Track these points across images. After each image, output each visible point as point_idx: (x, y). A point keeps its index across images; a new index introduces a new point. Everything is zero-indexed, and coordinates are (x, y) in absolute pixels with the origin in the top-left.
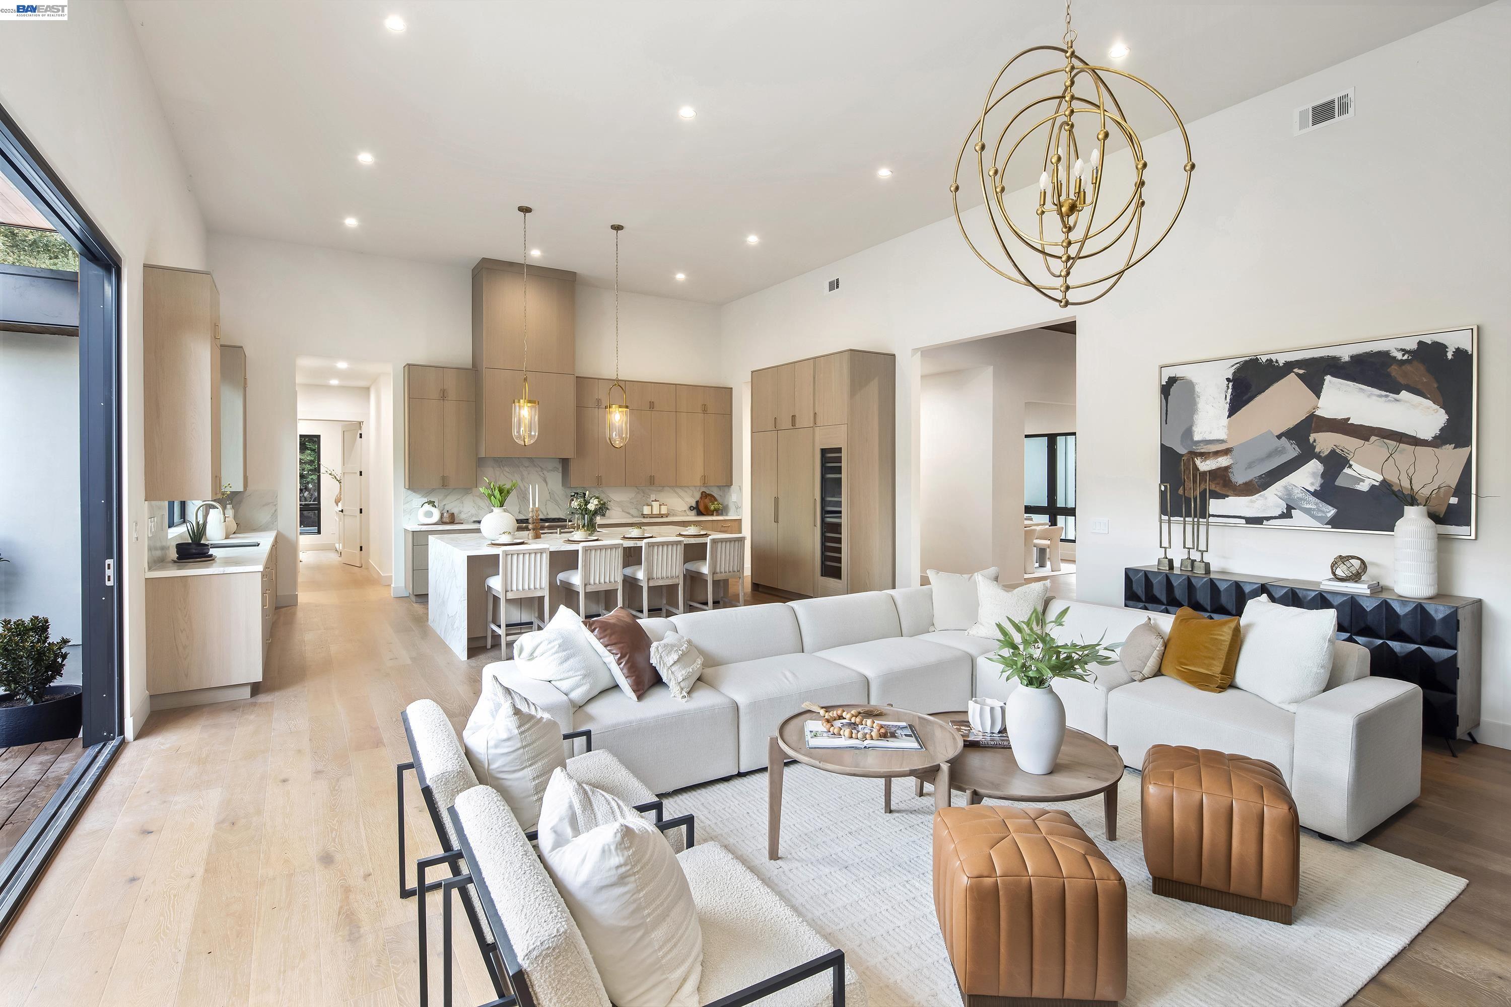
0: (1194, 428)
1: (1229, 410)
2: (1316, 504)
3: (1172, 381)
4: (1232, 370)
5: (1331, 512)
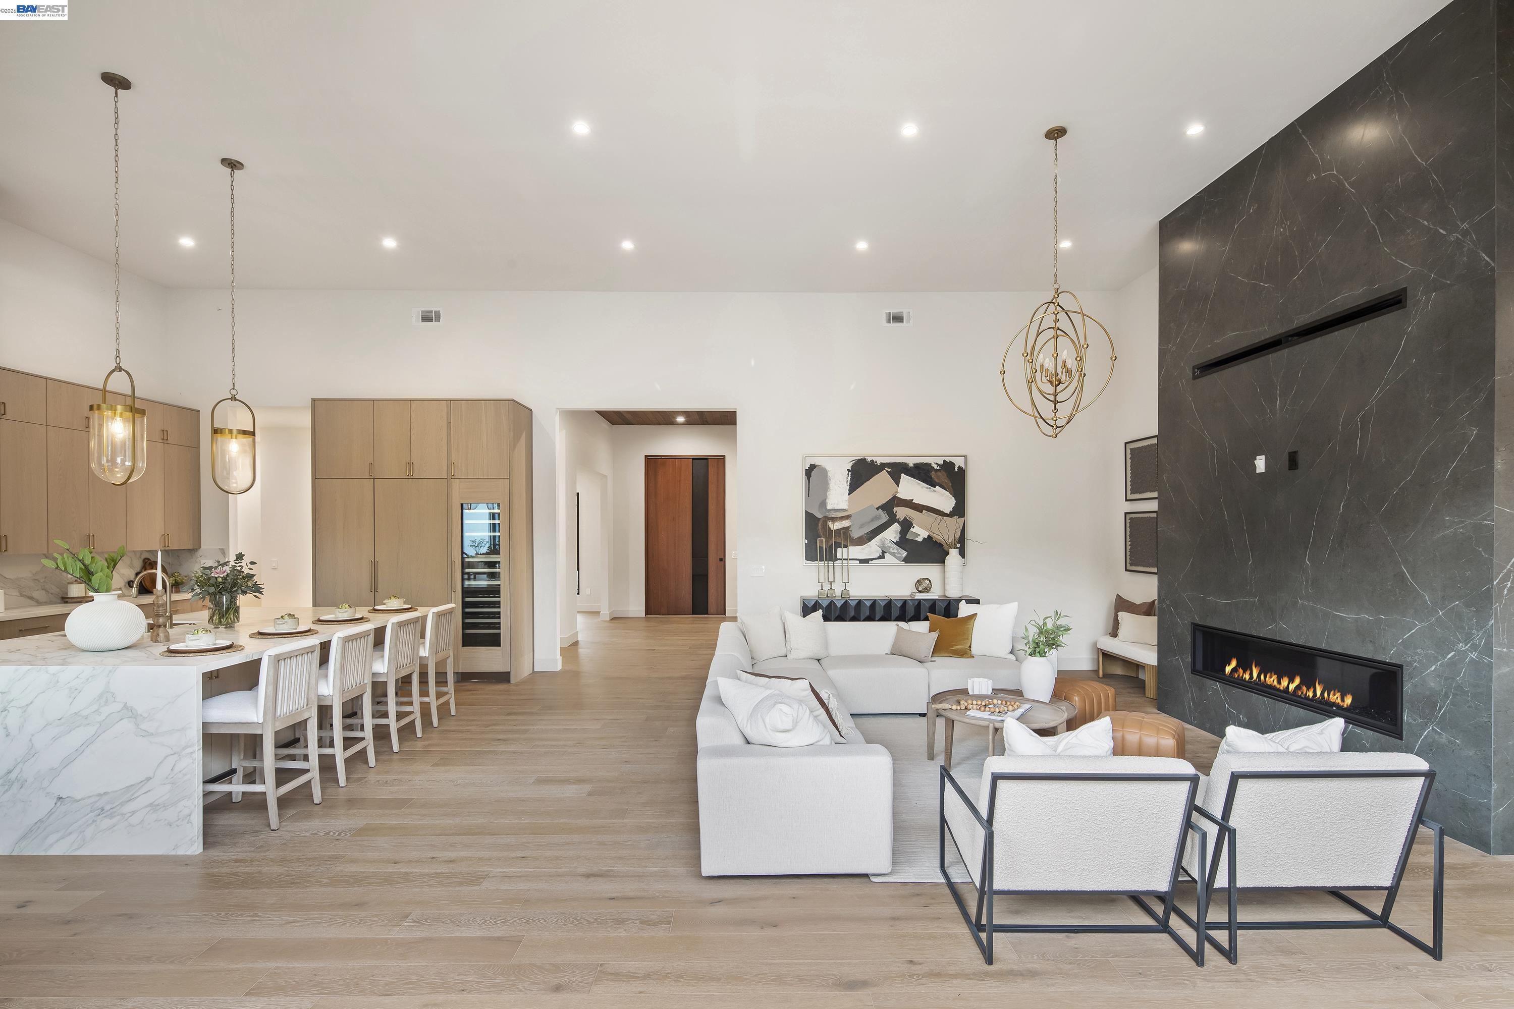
0: (827, 501)
1: (849, 490)
2: (897, 550)
3: (813, 467)
4: (851, 464)
5: (905, 554)
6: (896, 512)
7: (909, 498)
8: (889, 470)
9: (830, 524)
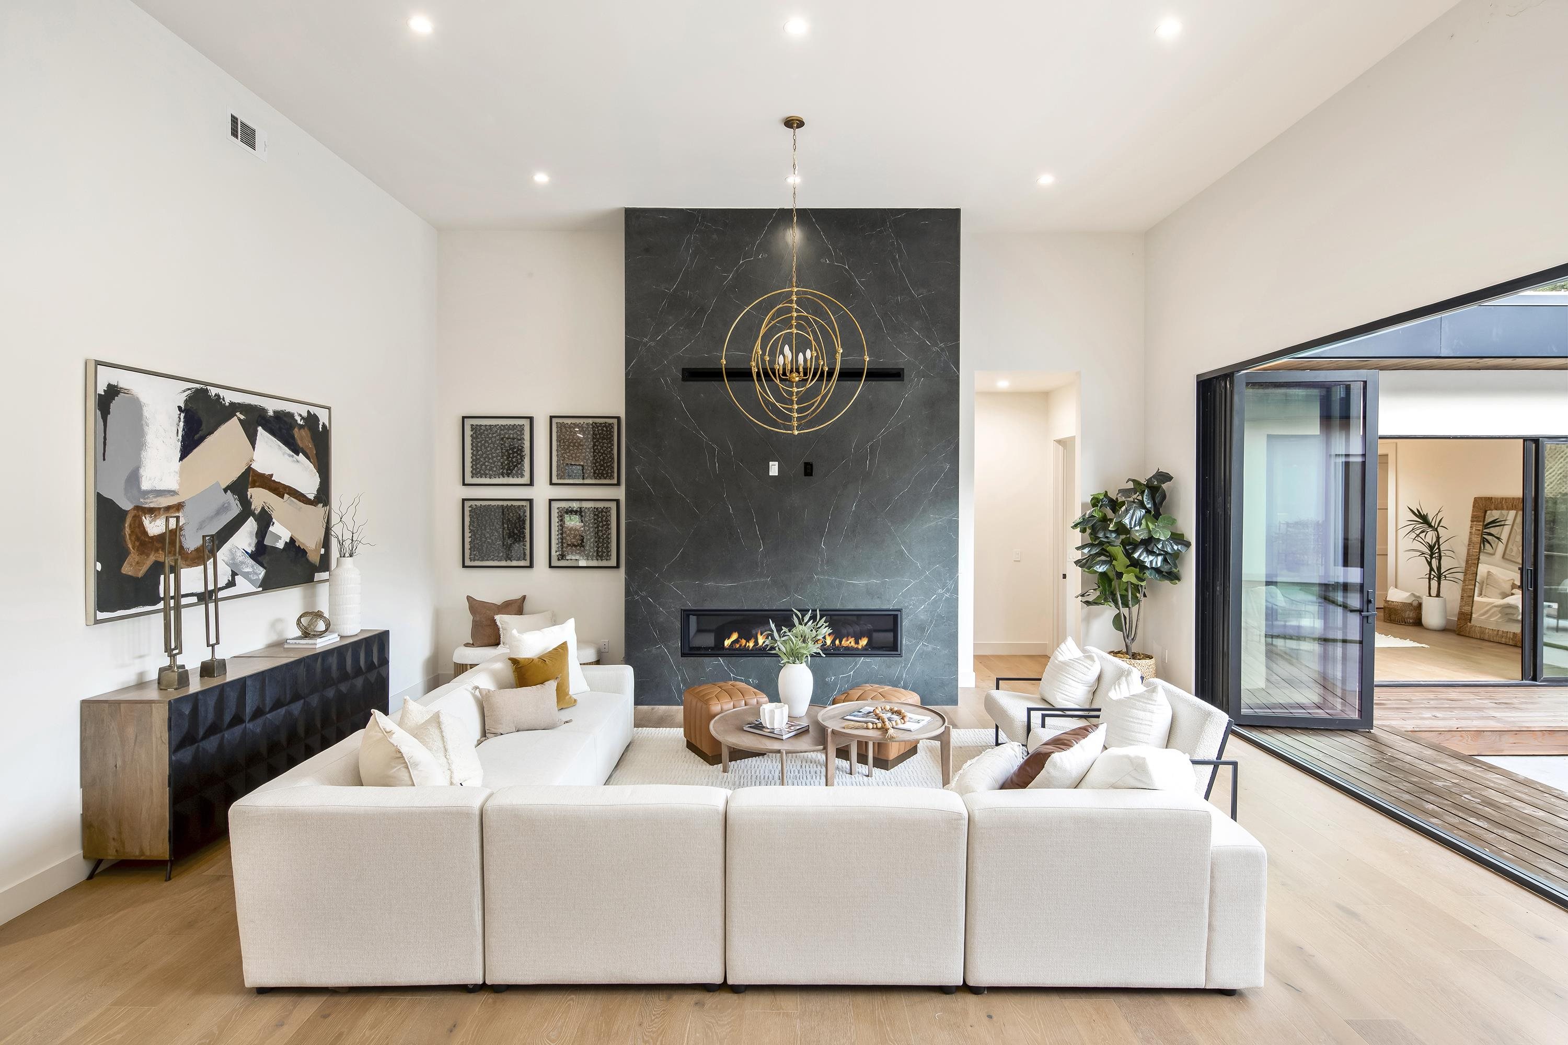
0: (142, 471)
1: (181, 450)
2: (252, 567)
3: (113, 391)
4: (184, 397)
5: (261, 572)
6: (251, 497)
7: (267, 473)
8: (242, 417)
9: (146, 521)
